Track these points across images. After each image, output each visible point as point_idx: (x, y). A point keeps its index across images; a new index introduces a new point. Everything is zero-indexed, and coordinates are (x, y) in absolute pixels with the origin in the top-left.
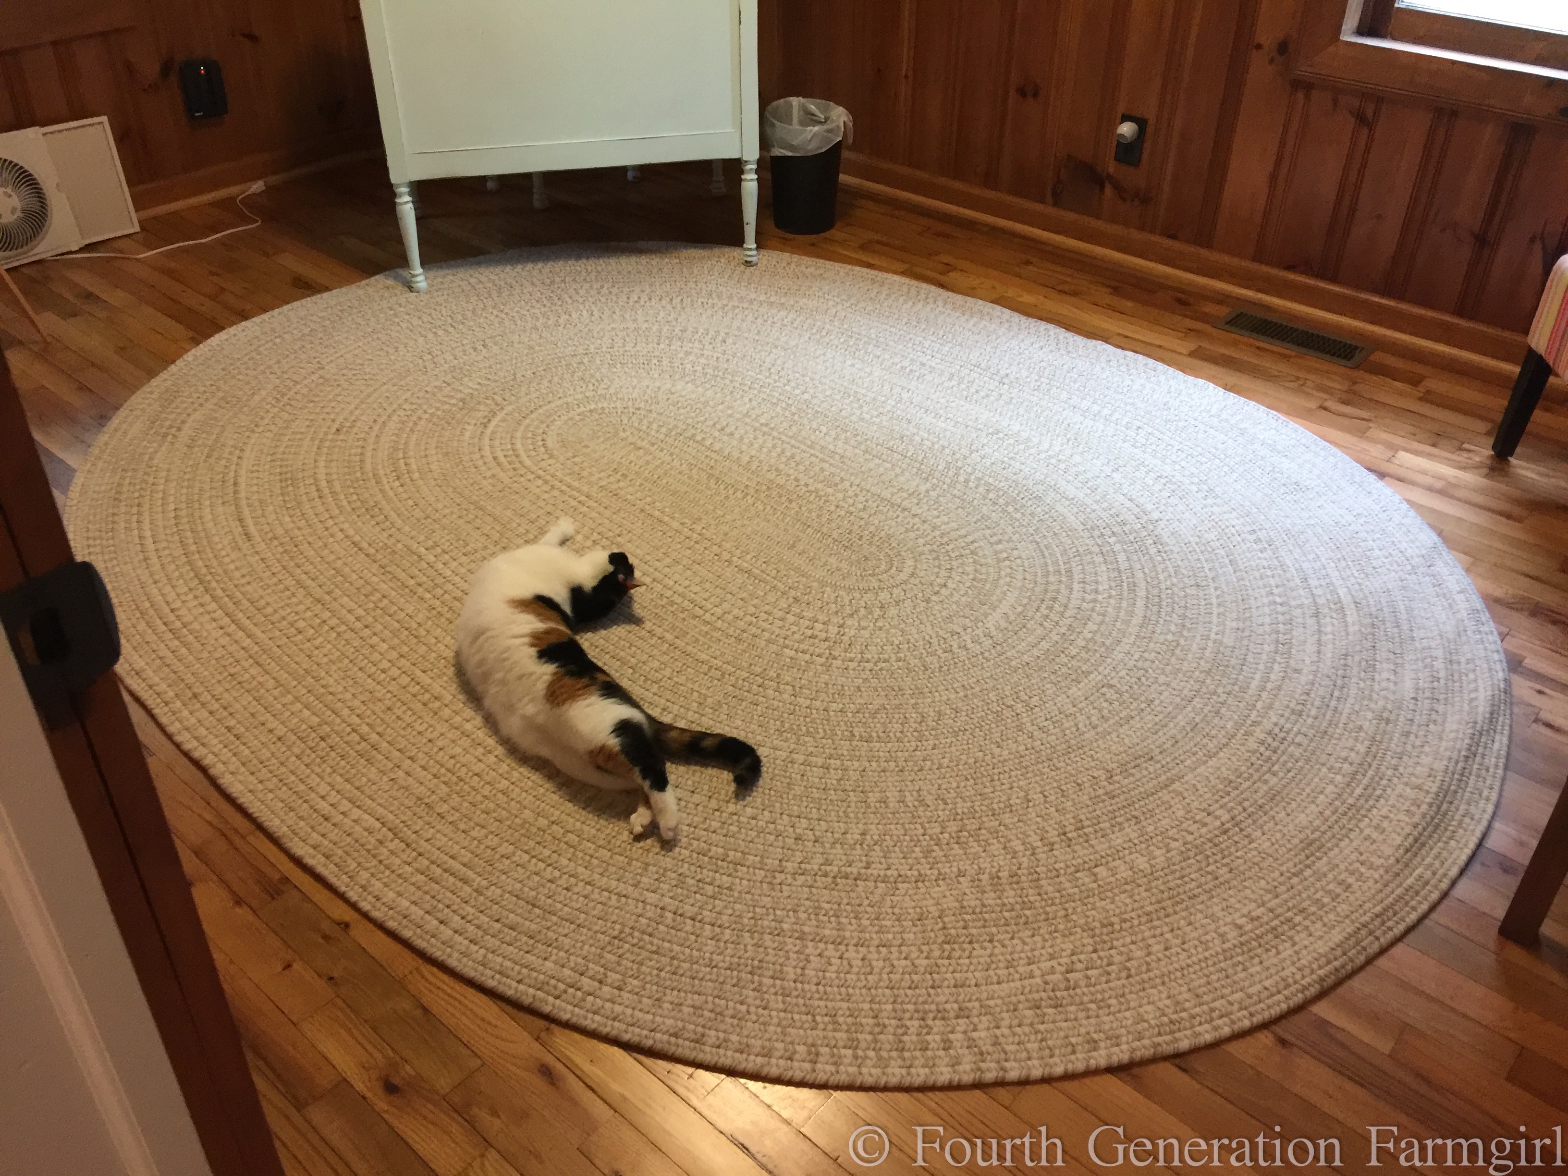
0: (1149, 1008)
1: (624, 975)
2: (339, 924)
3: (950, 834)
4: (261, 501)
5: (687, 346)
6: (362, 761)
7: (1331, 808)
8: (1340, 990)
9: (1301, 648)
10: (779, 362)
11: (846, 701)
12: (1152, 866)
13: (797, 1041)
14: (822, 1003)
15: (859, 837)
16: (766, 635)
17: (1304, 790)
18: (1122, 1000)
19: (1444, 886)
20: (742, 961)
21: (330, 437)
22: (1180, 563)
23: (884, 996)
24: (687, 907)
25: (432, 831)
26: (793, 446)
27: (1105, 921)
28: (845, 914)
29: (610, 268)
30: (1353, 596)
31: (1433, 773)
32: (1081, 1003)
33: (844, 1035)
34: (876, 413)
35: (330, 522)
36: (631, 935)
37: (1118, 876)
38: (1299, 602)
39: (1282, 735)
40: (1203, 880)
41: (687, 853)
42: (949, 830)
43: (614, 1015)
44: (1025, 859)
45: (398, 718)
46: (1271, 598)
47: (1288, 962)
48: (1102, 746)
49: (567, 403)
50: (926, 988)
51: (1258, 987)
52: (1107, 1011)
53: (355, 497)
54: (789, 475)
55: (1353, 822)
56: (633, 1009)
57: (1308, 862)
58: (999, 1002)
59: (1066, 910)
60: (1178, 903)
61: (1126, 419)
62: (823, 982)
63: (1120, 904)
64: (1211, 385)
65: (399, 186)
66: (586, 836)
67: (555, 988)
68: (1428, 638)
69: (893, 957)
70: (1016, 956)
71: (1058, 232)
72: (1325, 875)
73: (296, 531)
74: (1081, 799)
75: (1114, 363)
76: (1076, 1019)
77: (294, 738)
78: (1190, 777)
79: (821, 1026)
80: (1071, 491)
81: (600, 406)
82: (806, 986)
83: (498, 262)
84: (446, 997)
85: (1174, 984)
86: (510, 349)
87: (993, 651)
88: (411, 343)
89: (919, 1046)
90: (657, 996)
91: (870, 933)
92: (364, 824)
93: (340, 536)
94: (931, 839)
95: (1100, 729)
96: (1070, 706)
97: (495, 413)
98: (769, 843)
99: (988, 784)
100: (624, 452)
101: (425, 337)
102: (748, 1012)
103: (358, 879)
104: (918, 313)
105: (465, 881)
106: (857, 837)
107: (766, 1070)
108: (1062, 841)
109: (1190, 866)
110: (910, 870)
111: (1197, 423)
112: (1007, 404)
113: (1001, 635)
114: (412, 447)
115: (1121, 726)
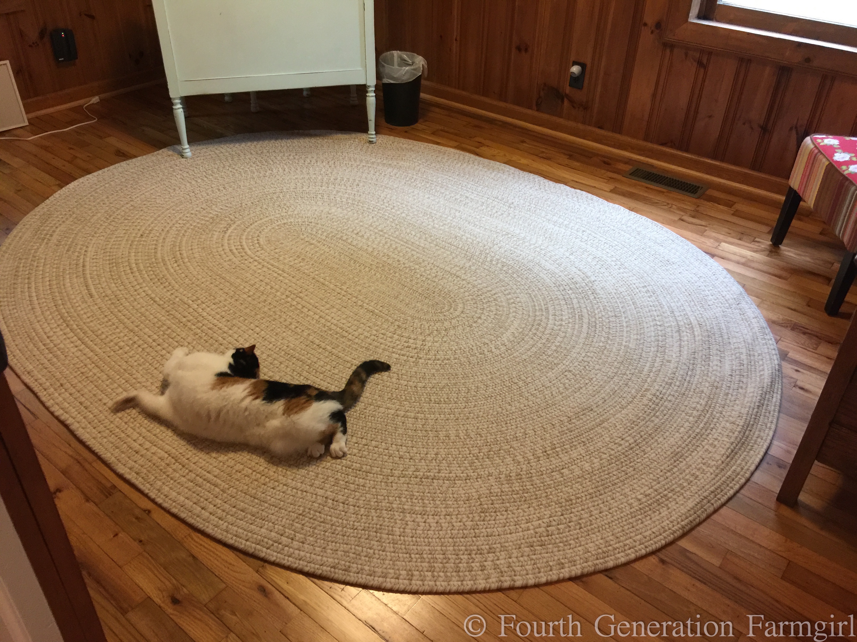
0: (591, 545)
1: (305, 535)
2: (145, 511)
3: (484, 453)
4: (97, 275)
5: (338, 188)
7: (688, 435)
8: (693, 533)
9: (671, 349)
10: (388, 196)
11: (427, 382)
13: (401, 568)
14: (415, 547)
16: (383, 346)
17: (673, 425)
18: (577, 541)
19: (747, 475)
20: (371, 525)
21: (137, 239)
22: (606, 304)
23: (448, 542)
24: (340, 497)
25: (197, 458)
26: (396, 242)
27: (568, 499)
28: (427, 498)
29: (294, 145)
30: (698, 321)
31: (741, 415)
32: (555, 543)
33: (427, 565)
34: (442, 224)
35: (138, 287)
36: (309, 513)
37: (575, 474)
38: (669, 324)
39: (661, 396)
40: (620, 475)
41: (340, 467)
42: (483, 451)
43: (300, 557)
44: (524, 466)
46: (654, 322)
47: (665, 518)
48: (566, 404)
49: (271, 220)
50: (472, 538)
51: (650, 532)
52: (568, 547)
53: (152, 273)
54: (394, 258)
55: (699, 442)
56: (311, 553)
57: (675, 464)
58: (511, 544)
59: (547, 493)
60: (606, 487)
61: (577, 226)
62: (415, 536)
63: (575, 489)
64: (622, 208)
65: (175, 99)
67: (267, 543)
68: (737, 343)
69: (453, 521)
70: (520, 518)
71: (540, 125)
72: (684, 471)
73: (118, 292)
74: (554, 433)
75: (570, 196)
76: (552, 552)
78: (612, 420)
79: (414, 560)
80: (548, 266)
81: (289, 221)
82: (406, 538)
83: (232, 141)
84: (205, 550)
85: (604, 531)
86: (239, 189)
87: (506, 353)
88: (183, 186)
89: (468, 569)
90: (324, 546)
91: (441, 508)
92: (159, 455)
93: (143, 294)
94: (474, 456)
95: (564, 395)
96: (548, 382)
97: (230, 225)
98: (385, 460)
99: (504, 426)
100: (303, 246)
101: (191, 183)
102: (374, 553)
103: (155, 486)
104: (464, 169)
105: (216, 485)
106: (433, 456)
107: (384, 585)
108: (544, 455)
109: (612, 468)
110: (462, 473)
111: (614, 228)
112: (512, 218)
113: (510, 344)
114: (184, 244)
115: (576, 393)
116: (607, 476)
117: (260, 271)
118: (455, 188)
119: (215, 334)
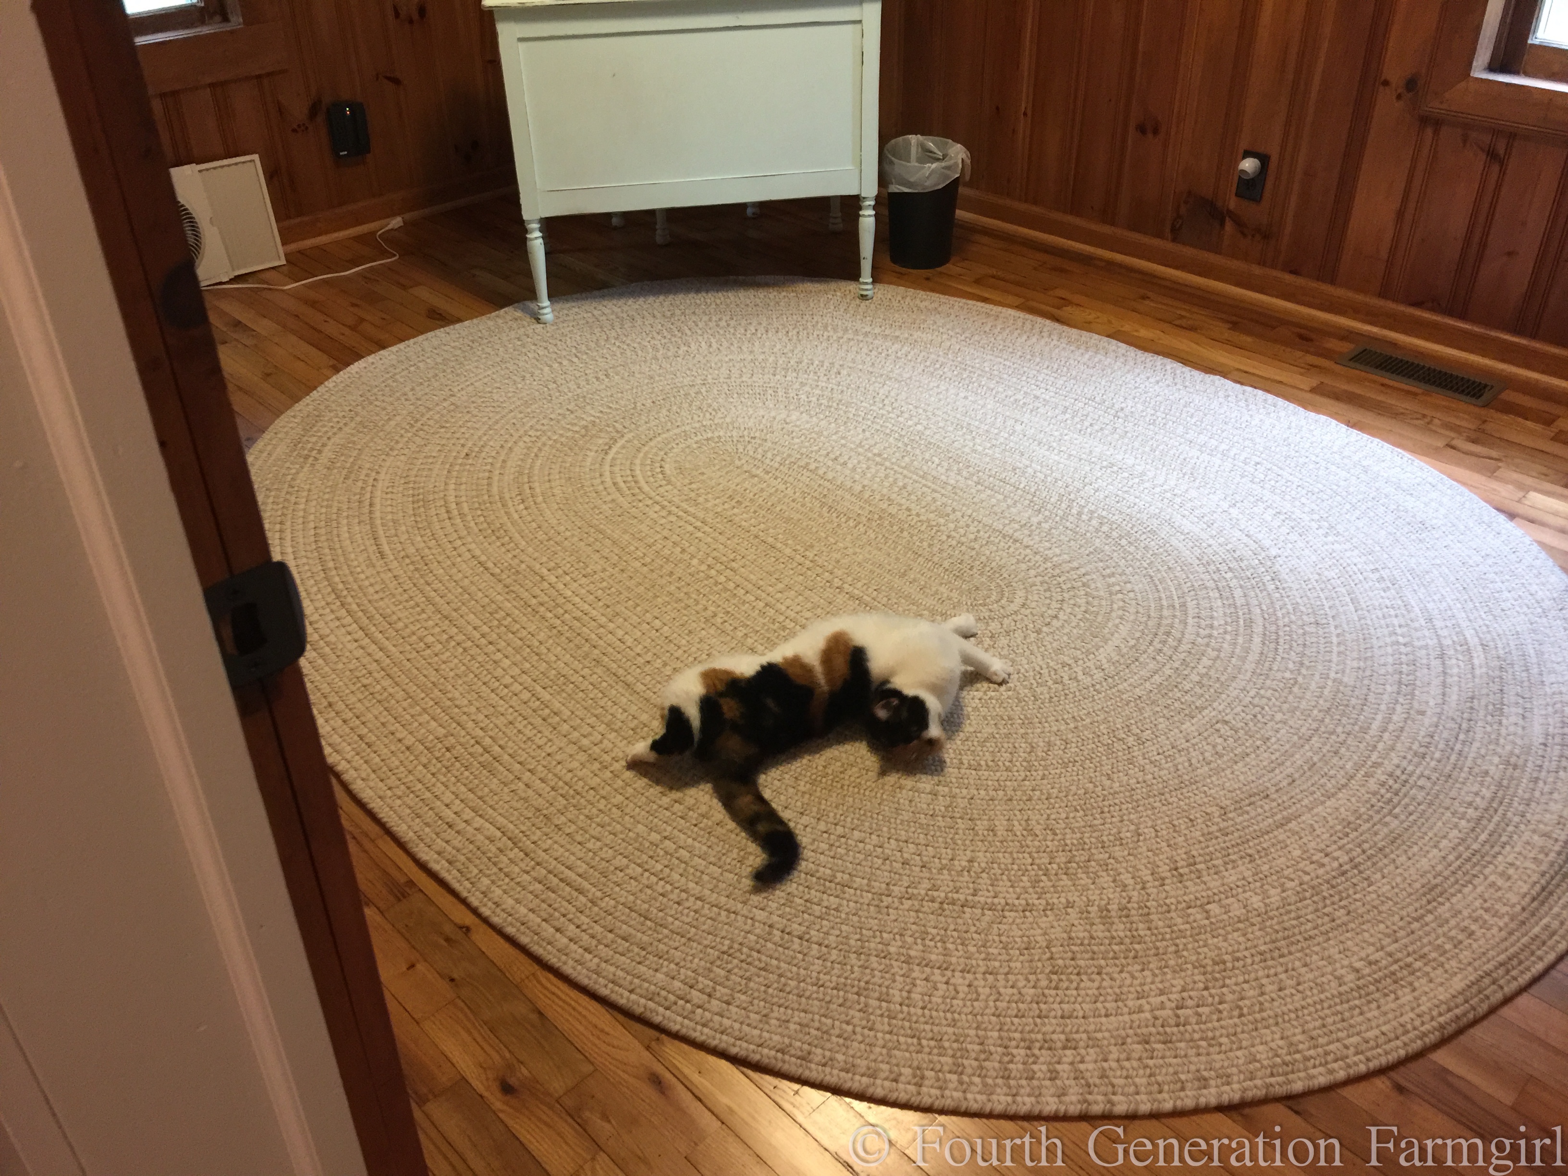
0: (1261, 1048)
1: (732, 990)
2: (461, 928)
3: (1058, 864)
4: (394, 522)
5: (803, 377)
6: (485, 772)
7: (1455, 854)
8: (1462, 1038)
9: (1425, 689)
10: (893, 394)
12: (1266, 905)
13: (902, 1062)
14: (928, 1027)
15: (966, 864)
17: (1425, 834)
18: (1233, 1038)
20: (849, 981)
21: (460, 461)
22: (1299, 600)
23: (990, 1023)
25: (549, 842)
26: (905, 476)
27: (1217, 959)
28: (951, 940)
29: (728, 301)
30: (1480, 639)
32: (1192, 1040)
33: (950, 1060)
34: (989, 445)
35: (459, 542)
36: (740, 950)
37: (1231, 914)
38: (1424, 643)
39: (1404, 777)
40: (1320, 921)
42: (1057, 860)
43: (722, 1029)
44: (1135, 893)
45: (519, 731)
46: (1394, 638)
47: (1407, 1008)
48: (1216, 783)
49: (685, 432)
50: (1033, 1017)
51: (1376, 1032)
52: (1217, 1049)
53: (482, 519)
54: (901, 505)
55: (1478, 868)
56: (742, 1023)
57: (1429, 907)
58: (1107, 1034)
59: (1177, 945)
61: (1244, 455)
62: (929, 1006)
63: (1233, 942)
64: (1334, 422)
65: (530, 222)
66: (697, 853)
67: (666, 999)
68: (1558, 683)
69: (999, 984)
70: (1125, 989)
71: (1176, 268)
72: (1447, 921)
73: (427, 550)
74: (1193, 834)
75: (1232, 398)
76: (1186, 1056)
77: (422, 748)
78: (1306, 817)
79: (927, 1050)
80: (1187, 526)
81: (716, 434)
82: (912, 1010)
83: (621, 295)
84: (561, 1003)
85: (1288, 1025)
86: (631, 378)
87: (1104, 684)
88: (537, 372)
89: (1025, 1075)
90: (764, 1012)
91: (976, 959)
92: (486, 833)
93: (468, 555)
94: (1040, 869)
95: (1213, 765)
96: (1183, 741)
97: (616, 441)
98: (876, 866)
99: (1098, 816)
100: (739, 480)
101: (551, 366)
102: (854, 1032)
103: (479, 885)
104: (1032, 346)
105: (580, 891)
106: (964, 863)
107: (870, 1091)
108: (1173, 876)
109: (1306, 907)
110: (1018, 898)
111: (1318, 460)
112: (1122, 437)
113: (1112, 668)
114: (536, 472)
115: (1236, 763)
116: (1294, 922)
117: (663, 521)
118: (1015, 380)
119: (584, 629)
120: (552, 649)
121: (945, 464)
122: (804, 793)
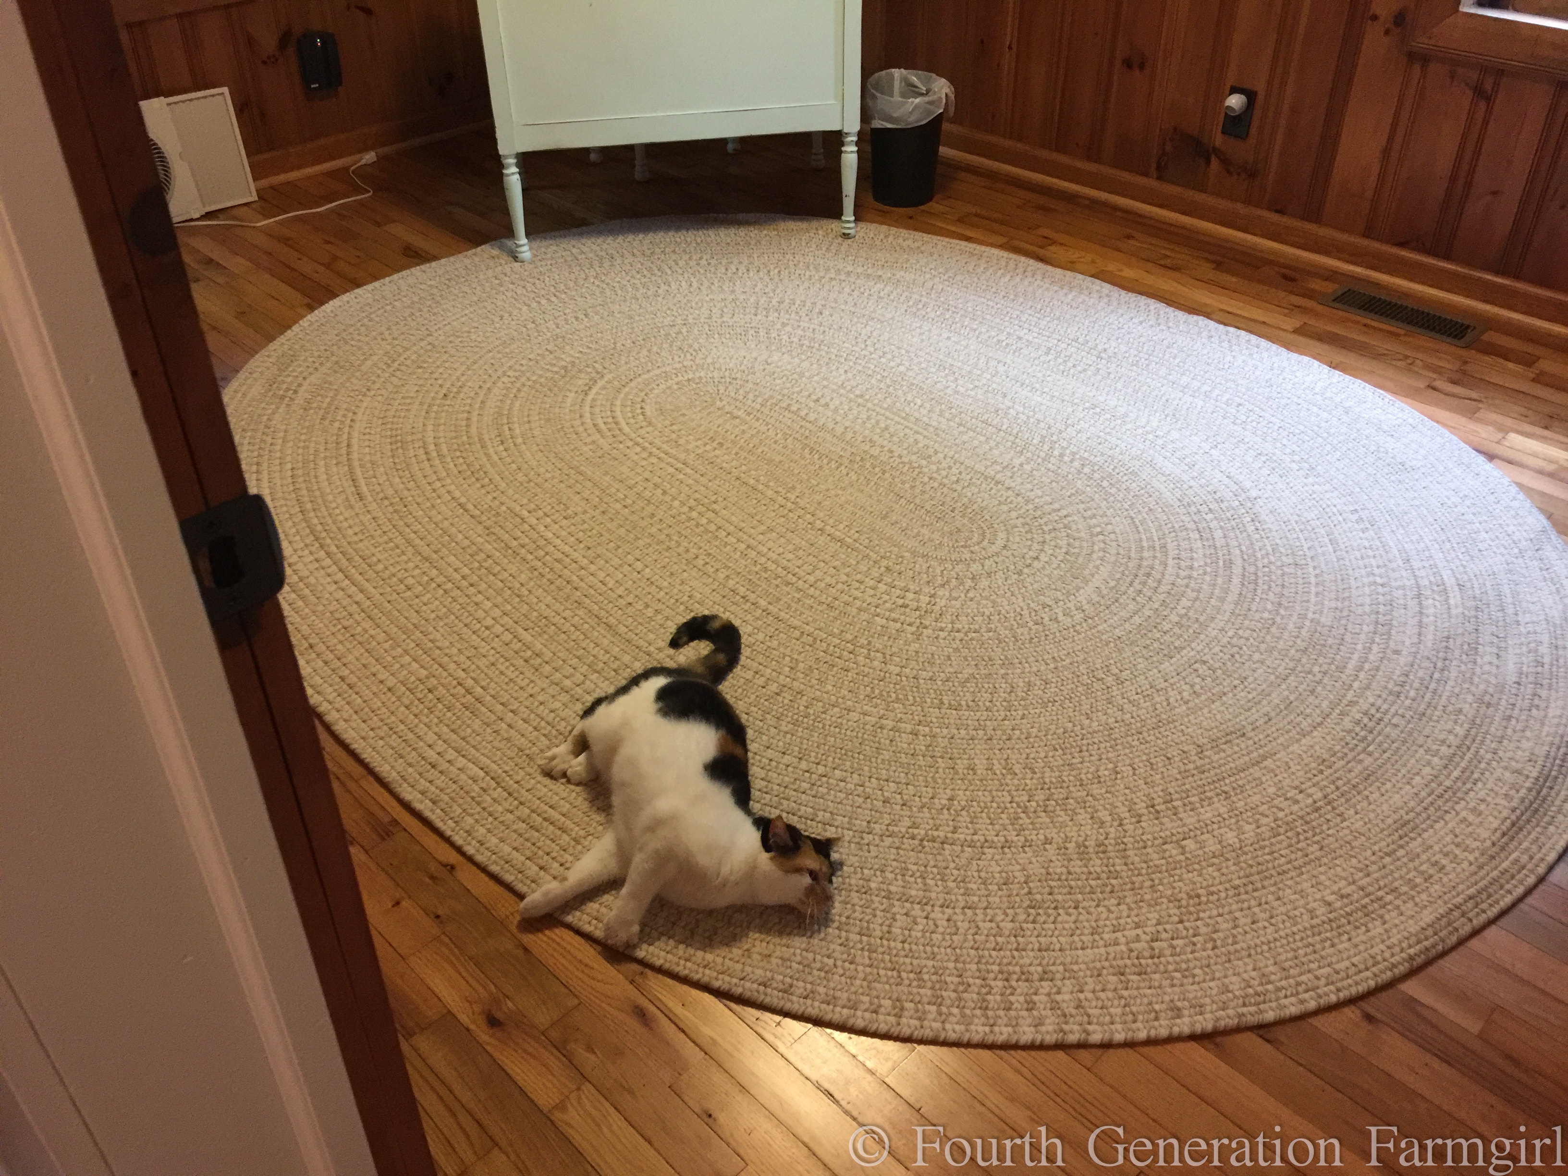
0: (1234, 979)
2: (445, 866)
3: (1037, 802)
4: (373, 463)
6: (467, 713)
7: (1427, 790)
8: (1431, 969)
9: (1402, 629)
10: (875, 334)
11: (936, 669)
13: (882, 995)
14: (908, 960)
15: (946, 802)
16: (858, 603)
17: (1399, 771)
18: (1206, 970)
19: (1541, 870)
21: (438, 402)
22: (1278, 541)
23: (968, 955)
25: (533, 781)
26: (887, 418)
27: (1192, 893)
28: (931, 876)
29: (709, 239)
30: (1457, 579)
31: (1534, 758)
32: (1166, 972)
33: (929, 992)
34: (971, 386)
35: (438, 484)
37: (1206, 850)
38: (1401, 583)
39: (1378, 715)
40: (1293, 856)
42: (1036, 798)
43: (705, 963)
44: (1112, 830)
45: (502, 673)
46: (1371, 579)
47: (1378, 940)
48: (1194, 721)
49: (665, 372)
50: (1011, 950)
51: (1346, 963)
52: (1190, 980)
53: (461, 460)
54: (882, 447)
55: (1450, 804)
57: (1401, 842)
58: (1083, 966)
59: (1153, 880)
60: (1266, 877)
61: (1227, 396)
62: (909, 940)
63: (1207, 877)
64: (1316, 363)
65: (506, 157)
68: (1533, 622)
69: (977, 919)
70: (1101, 923)
71: (1161, 206)
72: (1418, 856)
73: (406, 492)
74: (1170, 772)
75: (1215, 339)
76: (1160, 987)
77: (403, 689)
78: (1282, 755)
79: (906, 982)
80: (1168, 467)
81: (697, 375)
82: (892, 944)
83: (600, 233)
84: (545, 939)
85: (1259, 957)
86: (610, 318)
87: (1084, 625)
88: (516, 312)
89: (1003, 1006)
91: (956, 895)
92: (469, 772)
93: (447, 497)
94: (1019, 806)
95: (1191, 705)
96: (1162, 680)
97: (596, 381)
98: (857, 804)
99: (1076, 755)
100: (721, 421)
101: (529, 306)
102: (835, 966)
103: (463, 824)
104: (1015, 286)
105: (563, 830)
106: (944, 802)
107: (851, 1022)
108: (1150, 813)
109: (1280, 843)
110: (997, 835)
111: (1300, 401)
112: (1104, 378)
113: (1092, 609)
114: (516, 413)
115: (1213, 702)
116: (1268, 857)
117: (644, 463)
118: (998, 320)
119: (566, 571)
120: (534, 591)
121: (927, 405)
122: (787, 733)
